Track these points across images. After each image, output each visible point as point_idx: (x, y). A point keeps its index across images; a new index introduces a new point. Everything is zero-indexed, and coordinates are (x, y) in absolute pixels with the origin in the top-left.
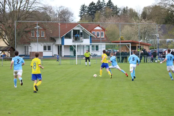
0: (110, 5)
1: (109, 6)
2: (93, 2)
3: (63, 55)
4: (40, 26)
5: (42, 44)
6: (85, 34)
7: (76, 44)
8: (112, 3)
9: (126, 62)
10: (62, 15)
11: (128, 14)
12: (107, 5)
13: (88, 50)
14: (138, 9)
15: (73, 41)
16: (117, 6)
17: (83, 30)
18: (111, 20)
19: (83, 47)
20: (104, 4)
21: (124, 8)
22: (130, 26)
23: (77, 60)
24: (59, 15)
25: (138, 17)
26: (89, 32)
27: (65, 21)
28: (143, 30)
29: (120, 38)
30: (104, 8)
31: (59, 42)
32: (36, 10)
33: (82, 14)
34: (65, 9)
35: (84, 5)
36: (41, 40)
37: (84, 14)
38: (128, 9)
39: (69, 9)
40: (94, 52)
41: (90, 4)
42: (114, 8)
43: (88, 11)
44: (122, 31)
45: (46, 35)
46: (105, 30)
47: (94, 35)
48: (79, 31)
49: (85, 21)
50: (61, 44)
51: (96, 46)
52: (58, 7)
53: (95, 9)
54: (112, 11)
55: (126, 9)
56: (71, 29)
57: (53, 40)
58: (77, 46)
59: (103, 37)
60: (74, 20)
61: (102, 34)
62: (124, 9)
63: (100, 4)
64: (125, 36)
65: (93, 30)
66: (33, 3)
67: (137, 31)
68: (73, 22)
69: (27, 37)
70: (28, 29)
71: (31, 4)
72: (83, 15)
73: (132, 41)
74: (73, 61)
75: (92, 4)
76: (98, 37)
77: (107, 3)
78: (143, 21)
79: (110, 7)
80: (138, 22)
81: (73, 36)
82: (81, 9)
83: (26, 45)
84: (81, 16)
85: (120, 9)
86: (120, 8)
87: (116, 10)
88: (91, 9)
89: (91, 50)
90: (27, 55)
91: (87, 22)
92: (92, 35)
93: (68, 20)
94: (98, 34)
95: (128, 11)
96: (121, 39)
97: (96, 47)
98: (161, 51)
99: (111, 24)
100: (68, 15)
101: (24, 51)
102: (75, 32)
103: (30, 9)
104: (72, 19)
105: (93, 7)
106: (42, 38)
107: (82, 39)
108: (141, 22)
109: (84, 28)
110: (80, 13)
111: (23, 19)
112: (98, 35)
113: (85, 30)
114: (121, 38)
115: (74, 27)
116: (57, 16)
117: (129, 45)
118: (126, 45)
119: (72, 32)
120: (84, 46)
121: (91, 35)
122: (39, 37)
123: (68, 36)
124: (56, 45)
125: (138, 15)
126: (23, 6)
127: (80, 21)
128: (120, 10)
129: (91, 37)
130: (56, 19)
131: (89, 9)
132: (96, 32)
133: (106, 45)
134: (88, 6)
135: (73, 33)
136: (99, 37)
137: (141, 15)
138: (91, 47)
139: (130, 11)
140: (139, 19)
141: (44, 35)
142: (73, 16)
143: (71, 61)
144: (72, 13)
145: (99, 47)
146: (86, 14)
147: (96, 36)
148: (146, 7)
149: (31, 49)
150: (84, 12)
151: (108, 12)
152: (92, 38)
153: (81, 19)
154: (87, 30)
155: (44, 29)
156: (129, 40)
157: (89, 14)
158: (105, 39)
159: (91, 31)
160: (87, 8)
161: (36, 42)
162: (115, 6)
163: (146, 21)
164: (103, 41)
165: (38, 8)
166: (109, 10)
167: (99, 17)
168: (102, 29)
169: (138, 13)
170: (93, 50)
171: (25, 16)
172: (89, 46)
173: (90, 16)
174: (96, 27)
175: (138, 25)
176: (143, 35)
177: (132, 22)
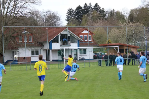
0: (97, 9)
1: (95, 9)
2: (79, 6)
3: (51, 59)
4: (28, 31)
5: (30, 49)
6: (73, 38)
7: (64, 48)
8: (99, 6)
9: (114, 65)
10: (49, 19)
11: (115, 17)
12: (94, 8)
13: (76, 54)
14: (125, 12)
15: (61, 46)
16: (104, 9)
17: (70, 34)
18: (98, 24)
19: (70, 51)
20: (91, 7)
21: (111, 11)
22: (117, 29)
23: (65, 64)
24: (46, 19)
25: (125, 20)
26: (76, 36)
27: (53, 25)
28: (131, 32)
29: (108, 41)
30: (91, 12)
31: (47, 47)
32: (23, 15)
33: (69, 18)
34: (52, 13)
35: (71, 9)
36: (29, 45)
37: (71, 18)
38: (115, 12)
39: (56, 14)
40: (82, 56)
41: (77, 8)
42: (101, 11)
43: (74, 15)
44: (110, 34)
45: (34, 40)
46: (92, 34)
47: (82, 39)
48: (67, 35)
49: (72, 25)
50: (49, 48)
51: (84, 49)
52: (45, 11)
53: (82, 13)
54: (99, 14)
55: (113, 12)
56: (59, 34)
57: (41, 45)
58: (65, 50)
59: (91, 41)
60: (61, 25)
61: (90, 37)
62: (111, 12)
63: (87, 8)
64: (113, 39)
65: (80, 33)
66: (21, 8)
67: (125, 33)
68: (60, 26)
69: (14, 42)
70: (15, 35)
71: (18, 9)
73: (120, 44)
74: (61, 65)
75: (79, 8)
76: (85, 41)
77: (94, 7)
78: (130, 23)
79: (97, 11)
80: (126, 25)
81: (61, 40)
82: (68, 13)
83: (14, 51)
84: (68, 20)
85: (107, 12)
87: (103, 13)
88: (78, 13)
89: (78, 53)
90: (15, 61)
91: (74, 26)
92: (80, 39)
93: (55, 25)
94: (86, 37)
95: (115, 14)
96: (109, 42)
97: (84, 51)
99: (98, 27)
100: (56, 19)
101: (12, 56)
102: (63, 36)
103: (17, 14)
104: (59, 23)
105: (80, 11)
106: (30, 42)
107: (70, 43)
109: (71, 32)
110: (67, 17)
111: (10, 24)
112: (86, 39)
114: (109, 41)
115: (61, 32)
116: (45, 21)
117: (117, 47)
118: (114, 47)
119: (60, 36)
120: (72, 50)
121: (78, 39)
122: (26, 42)
123: (56, 41)
124: (44, 50)
125: (125, 18)
126: (10, 11)
128: (107, 13)
129: (78, 40)
130: (44, 24)
131: (76, 12)
132: (83, 36)
133: (93, 48)
134: (75, 10)
135: (61, 38)
136: (87, 41)
137: (128, 18)
138: (78, 50)
139: (117, 14)
140: (126, 21)
141: (32, 40)
142: (60, 20)
143: (59, 65)
144: (59, 18)
145: (87, 50)
146: (73, 18)
147: (83, 40)
148: (133, 10)
149: (19, 54)
150: (71, 16)
151: (95, 16)
153: (68, 23)
154: (74, 33)
155: (32, 34)
156: (117, 42)
157: (76, 18)
158: (93, 43)
159: (78, 35)
160: (73, 12)
161: (24, 47)
162: (102, 9)
163: (133, 24)
164: (91, 45)
165: (25, 13)
166: (96, 14)
167: (86, 21)
168: (89, 33)
169: (125, 15)
170: (81, 53)
171: (13, 21)
172: (77, 50)
173: (77, 20)
174: (83, 31)
175: (125, 28)
176: (131, 38)
177: (120, 25)
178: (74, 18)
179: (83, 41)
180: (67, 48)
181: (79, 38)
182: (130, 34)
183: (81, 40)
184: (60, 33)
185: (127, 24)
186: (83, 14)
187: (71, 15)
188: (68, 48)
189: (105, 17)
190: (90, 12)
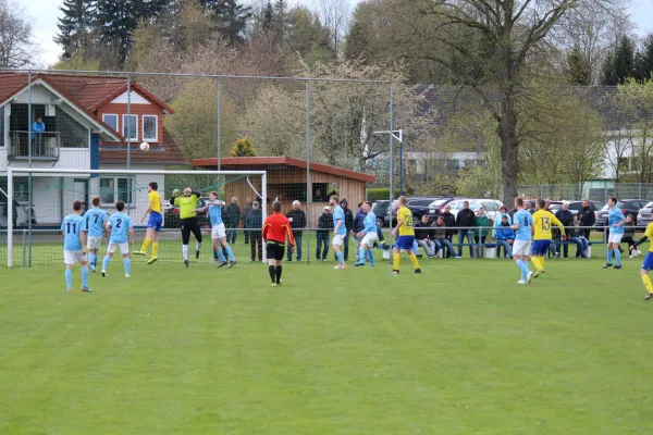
6: (68, 120)
9: (257, 259)
11: (286, 35)
14: (334, 12)
15: (11, 158)
17: (57, 107)
21: (269, 6)
22: (284, 89)
23: (14, 244)
25: (329, 49)
26: (85, 115)
29: (236, 147)
33: (72, 33)
37: (79, 32)
38: (287, 11)
39: (9, 7)
43: (98, 16)
44: (250, 114)
46: (163, 109)
47: (113, 131)
48: (39, 110)
49: (85, 63)
51: (119, 180)
53: (131, 11)
54: (213, 18)
55: (276, 13)
59: (155, 140)
60: (31, 60)
61: (149, 126)
62: (268, 13)
64: (263, 138)
65: (106, 105)
68: (24, 68)
72: (75, 37)
73: (287, 158)
76: (129, 140)
78: (345, 68)
79: (203, 2)
80: (324, 73)
81: (11, 134)
82: (68, 9)
84: (65, 41)
85: (250, 11)
86: (249, 8)
87: (232, 13)
88: (116, 9)
91: (93, 69)
92: (102, 130)
93: (6, 60)
95: (286, 21)
96: (242, 151)
97: (120, 186)
98: (422, 208)
100: (7, 35)
104: (23, 52)
107: (53, 149)
108: (334, 72)
109: (62, 98)
110: (61, 27)
113: (70, 104)
114: (240, 147)
115: (14, 93)
118: (245, 176)
119: (8, 113)
120: (62, 178)
121: (94, 132)
125: (333, 42)
127: (59, 66)
128: (250, 15)
129: (96, 137)
131: (107, 7)
132: (120, 118)
133: (165, 174)
135: (11, 121)
136: (135, 140)
137: (343, 40)
138: (94, 185)
140: (335, 57)
142: (30, 39)
144: (24, 26)
146: (89, 30)
147: (118, 135)
150: (80, 21)
151: (194, 26)
152: (100, 143)
153: (67, 55)
154: (78, 105)
157: (107, 33)
158: (163, 150)
159: (95, 112)
160: (93, 3)
163: (358, 68)
166: (198, 16)
168: (146, 102)
169: (332, 26)
172: (86, 181)
173: (110, 40)
174: (121, 93)
175: (323, 88)
176: (346, 133)
177: (296, 74)
178: (95, 32)
179: (117, 140)
180: (23, 169)
181: (100, 127)
182: (342, 114)
183: (109, 134)
184: (8, 97)
185: (330, 67)
186: (138, 16)
187: (80, 16)
188: (31, 173)
189: (241, 33)
190: (170, 7)
